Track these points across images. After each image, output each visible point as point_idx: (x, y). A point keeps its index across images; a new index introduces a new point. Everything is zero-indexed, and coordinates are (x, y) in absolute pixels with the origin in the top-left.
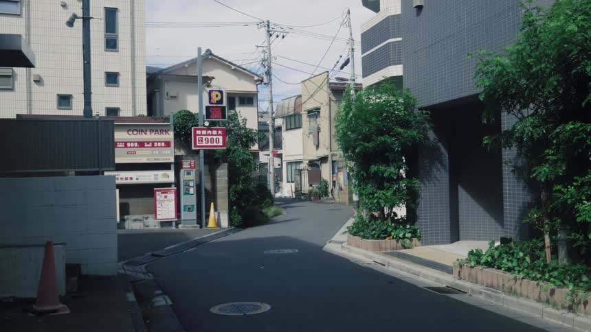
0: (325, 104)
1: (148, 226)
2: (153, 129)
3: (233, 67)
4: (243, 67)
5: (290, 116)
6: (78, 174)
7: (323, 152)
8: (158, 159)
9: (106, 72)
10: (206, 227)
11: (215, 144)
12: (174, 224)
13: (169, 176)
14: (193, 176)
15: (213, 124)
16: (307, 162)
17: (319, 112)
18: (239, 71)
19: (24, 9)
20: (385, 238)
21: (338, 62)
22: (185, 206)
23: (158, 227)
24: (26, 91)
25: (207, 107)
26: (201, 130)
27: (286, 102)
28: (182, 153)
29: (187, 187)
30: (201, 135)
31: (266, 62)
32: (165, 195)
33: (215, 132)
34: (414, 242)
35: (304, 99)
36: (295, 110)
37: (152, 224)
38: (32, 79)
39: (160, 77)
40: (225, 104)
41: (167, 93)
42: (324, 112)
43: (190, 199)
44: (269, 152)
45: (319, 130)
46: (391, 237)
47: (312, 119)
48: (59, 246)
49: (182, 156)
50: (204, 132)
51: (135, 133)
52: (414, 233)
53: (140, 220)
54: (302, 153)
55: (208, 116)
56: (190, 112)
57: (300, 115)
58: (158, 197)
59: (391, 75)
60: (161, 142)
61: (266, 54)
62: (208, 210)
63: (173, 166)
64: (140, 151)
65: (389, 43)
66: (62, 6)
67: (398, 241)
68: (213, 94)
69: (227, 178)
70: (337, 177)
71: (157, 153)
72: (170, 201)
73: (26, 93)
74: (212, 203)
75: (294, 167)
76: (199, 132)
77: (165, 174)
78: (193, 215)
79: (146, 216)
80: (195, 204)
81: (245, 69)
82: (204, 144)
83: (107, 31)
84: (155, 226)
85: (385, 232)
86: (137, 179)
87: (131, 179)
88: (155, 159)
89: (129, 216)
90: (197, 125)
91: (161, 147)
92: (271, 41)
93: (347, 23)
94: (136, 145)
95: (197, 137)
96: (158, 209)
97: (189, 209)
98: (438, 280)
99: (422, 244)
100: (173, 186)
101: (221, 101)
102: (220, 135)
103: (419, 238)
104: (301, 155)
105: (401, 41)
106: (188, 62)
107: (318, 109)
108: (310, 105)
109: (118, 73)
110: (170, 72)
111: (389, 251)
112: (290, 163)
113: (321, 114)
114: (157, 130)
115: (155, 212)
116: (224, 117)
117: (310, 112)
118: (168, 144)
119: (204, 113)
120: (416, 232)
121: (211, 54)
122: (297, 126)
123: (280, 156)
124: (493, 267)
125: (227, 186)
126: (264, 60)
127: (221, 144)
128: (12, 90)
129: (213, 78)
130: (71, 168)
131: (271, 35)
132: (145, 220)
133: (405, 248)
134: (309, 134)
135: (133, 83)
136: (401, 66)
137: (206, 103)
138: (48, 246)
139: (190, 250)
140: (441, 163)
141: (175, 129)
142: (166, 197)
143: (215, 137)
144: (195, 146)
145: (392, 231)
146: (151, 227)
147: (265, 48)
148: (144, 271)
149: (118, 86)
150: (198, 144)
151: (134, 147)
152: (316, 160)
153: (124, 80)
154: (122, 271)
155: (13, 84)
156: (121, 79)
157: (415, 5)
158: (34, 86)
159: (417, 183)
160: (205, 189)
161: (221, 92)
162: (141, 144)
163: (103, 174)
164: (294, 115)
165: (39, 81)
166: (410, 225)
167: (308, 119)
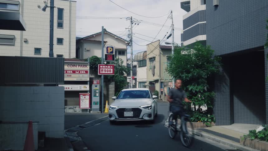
0: (158, 55)
1: (76, 111)
2: (80, 65)
3: (116, 37)
4: (120, 37)
5: (141, 61)
6: (45, 85)
7: (156, 77)
8: (82, 79)
9: (57, 38)
10: (104, 112)
11: (109, 72)
12: (88, 110)
13: (87, 87)
14: (98, 88)
15: (108, 63)
16: (149, 82)
17: (155, 59)
18: (119, 39)
19: (21, 8)
20: (197, 121)
21: (166, 35)
22: (94, 102)
23: (81, 112)
24: (20, 46)
25: (106, 55)
26: (102, 65)
27: (139, 54)
28: (93, 76)
29: (95, 93)
30: (103, 68)
31: (130, 35)
32: (85, 96)
33: (109, 67)
34: (212, 124)
35: (148, 53)
36: (143, 58)
37: (78, 110)
38: (23, 40)
39: (82, 41)
40: (114, 53)
41: (85, 49)
42: (157, 59)
43: (96, 99)
44: (131, 77)
45: (154, 67)
46: (201, 121)
47: (151, 63)
48: (35, 123)
49: (93, 78)
50: (104, 67)
51: (71, 66)
52: (212, 119)
53: (72, 108)
54: (146, 78)
55: (106, 59)
56: (97, 57)
57: (145, 60)
58: (81, 98)
59: (199, 40)
60: (83, 71)
61: (130, 32)
62: (105, 104)
63: (88, 83)
64: (73, 75)
65: (199, 24)
66: (38, 7)
67: (204, 123)
68: (109, 49)
69: (114, 89)
70: (164, 90)
71: (81, 76)
72: (87, 99)
73: (20, 47)
74: (107, 101)
75: (142, 84)
76: (101, 67)
77: (85, 86)
78: (98, 106)
79: (75, 106)
80: (99, 101)
81: (121, 38)
82: (104, 72)
83: (58, 20)
84: (79, 111)
85: (198, 118)
86: (72, 88)
87: (69, 88)
88: (80, 79)
89: (67, 106)
90: (101, 63)
91: (83, 73)
92: (132, 26)
93: (171, 17)
94: (71, 72)
95: (101, 69)
96: (81, 103)
97: (96, 103)
98: (231, 145)
99: (216, 125)
100: (88, 92)
101: (112, 52)
102: (111, 68)
103: (215, 122)
104: (146, 79)
105: (205, 23)
106: (95, 34)
107: (154, 58)
108: (151, 56)
109: (63, 39)
110: (87, 39)
111: (199, 128)
112: (140, 83)
113: (156, 60)
114: (81, 65)
115: (79, 105)
116: (113, 60)
117: (150, 59)
118: (86, 72)
119: (104, 57)
120: (213, 119)
121: (106, 31)
122: (144, 65)
123: (135, 79)
124: (265, 140)
125: (114, 93)
126: (129, 35)
127: (112, 72)
128: (14, 45)
129: (107, 42)
130: (42, 82)
131: (132, 23)
132: (74, 109)
133: (208, 127)
134: (150, 69)
135: (70, 44)
136: (206, 35)
137: (105, 53)
138: (30, 123)
139: (97, 124)
140: (226, 84)
141: (90, 65)
142: (85, 97)
143: (109, 69)
144: (100, 73)
145: (201, 118)
146: (78, 112)
147: (130, 29)
148: (77, 136)
149: (63, 45)
150: (101, 72)
151: (70, 73)
152: (153, 82)
153: (66, 42)
154: (66, 136)
155: (14, 42)
156: (64, 42)
157: (214, 5)
158: (24, 44)
159: (214, 94)
160: (104, 94)
161: (112, 48)
162: (74, 72)
163: (58, 86)
164: (143, 60)
165: (26, 42)
166: (210, 115)
167: (149, 62)
